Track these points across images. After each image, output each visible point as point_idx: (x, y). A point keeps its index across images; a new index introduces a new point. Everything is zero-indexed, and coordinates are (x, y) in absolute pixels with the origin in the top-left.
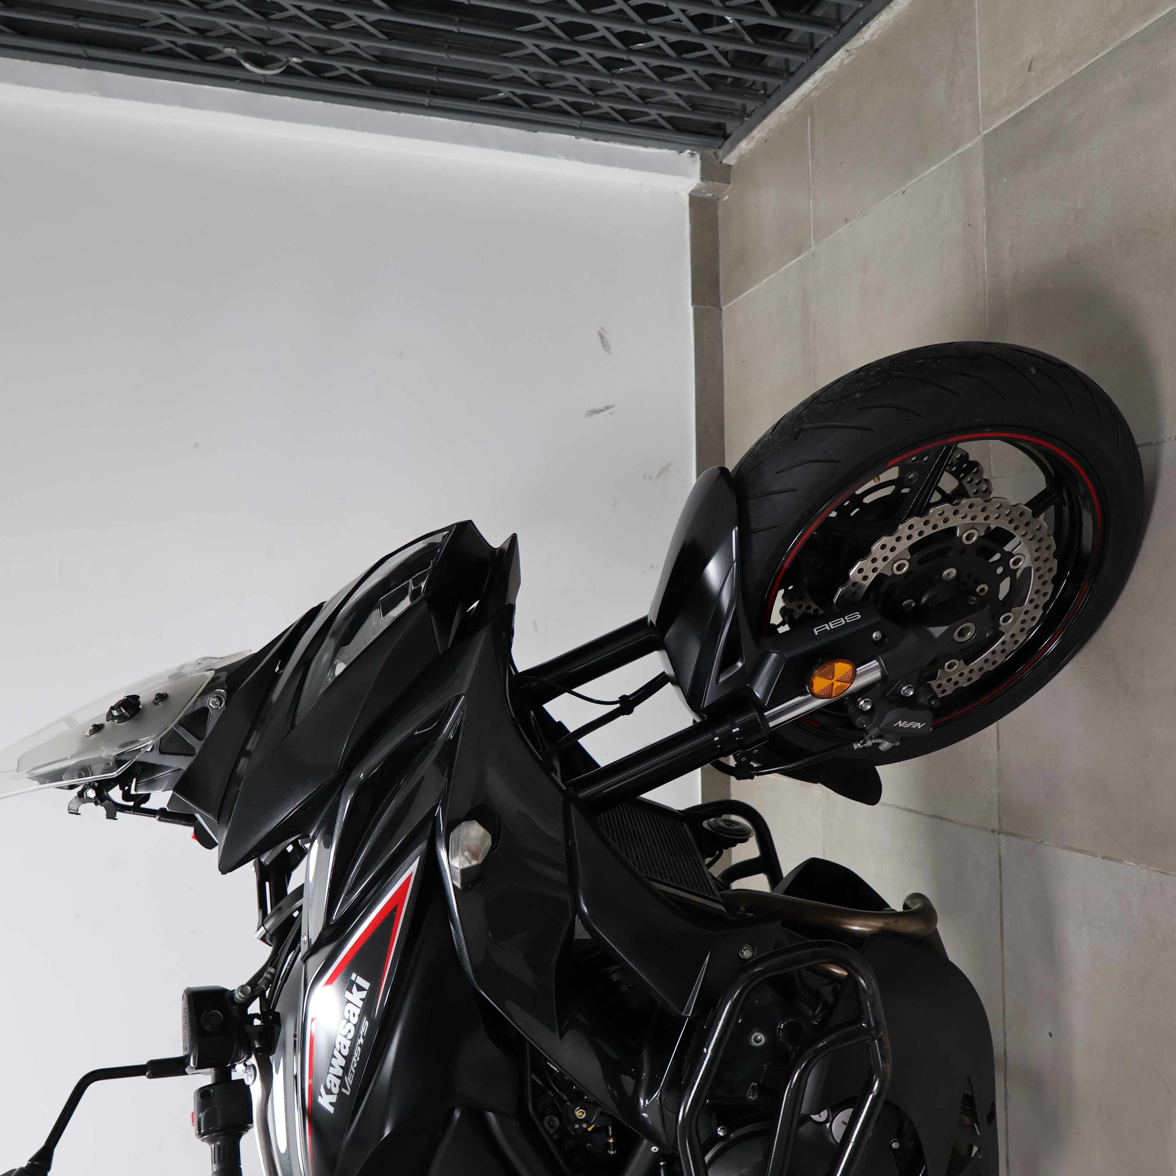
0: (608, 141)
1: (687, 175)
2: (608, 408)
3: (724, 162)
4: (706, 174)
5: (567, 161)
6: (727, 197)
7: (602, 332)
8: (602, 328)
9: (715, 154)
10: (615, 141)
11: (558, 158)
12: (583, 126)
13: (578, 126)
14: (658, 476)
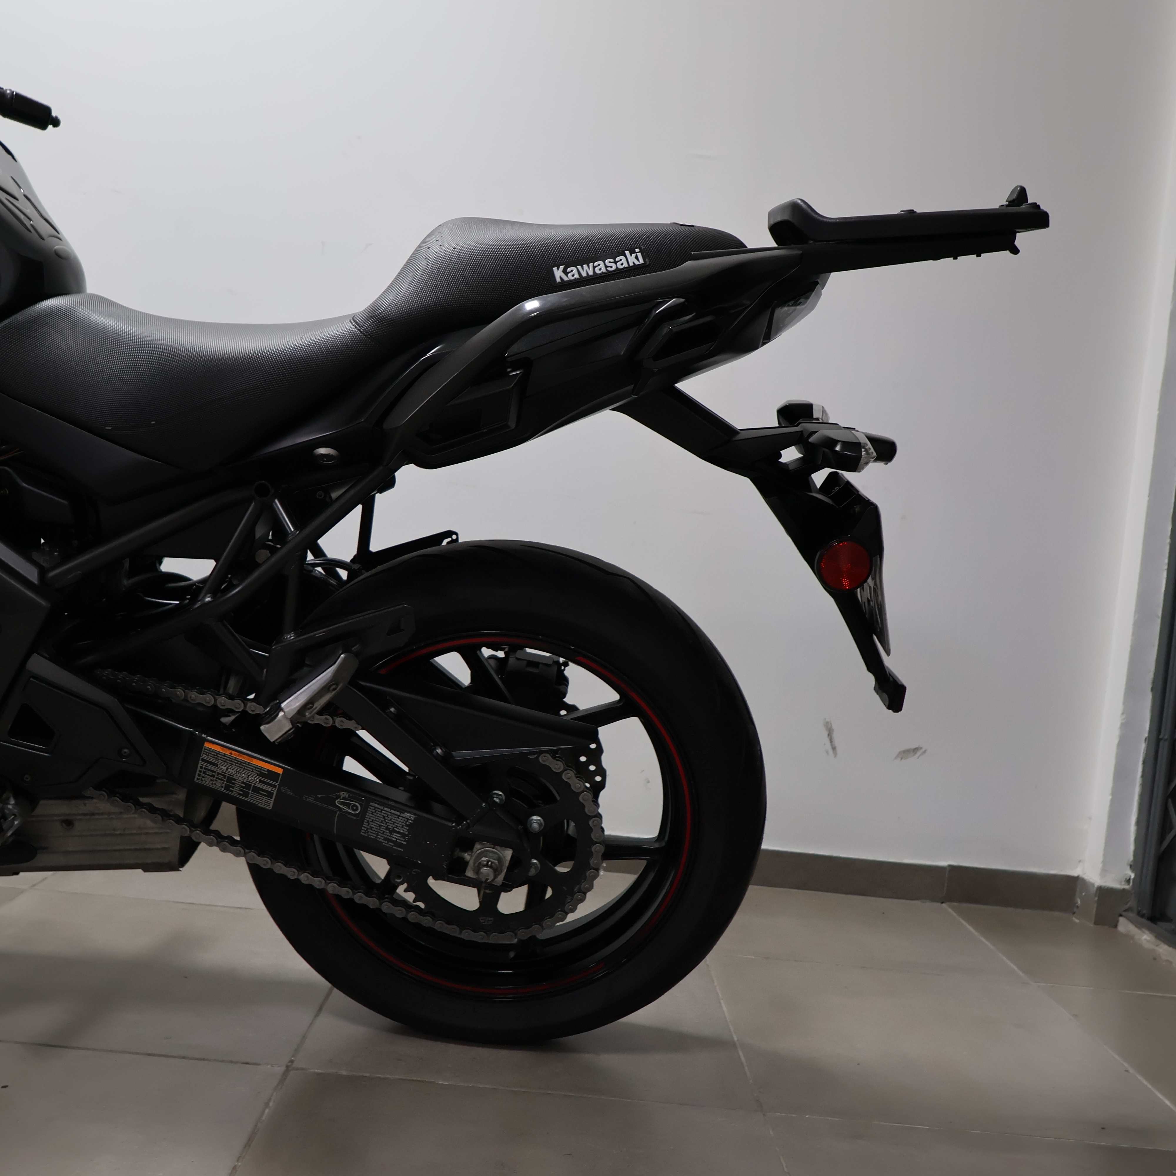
0: (1142, 776)
1: (1104, 871)
2: (834, 748)
3: (1122, 920)
4: (1104, 893)
5: (1118, 724)
6: (1077, 921)
7: (921, 751)
8: (925, 752)
9: (1131, 908)
10: (1143, 785)
11: (1123, 714)
12: (1161, 743)
13: (1161, 737)
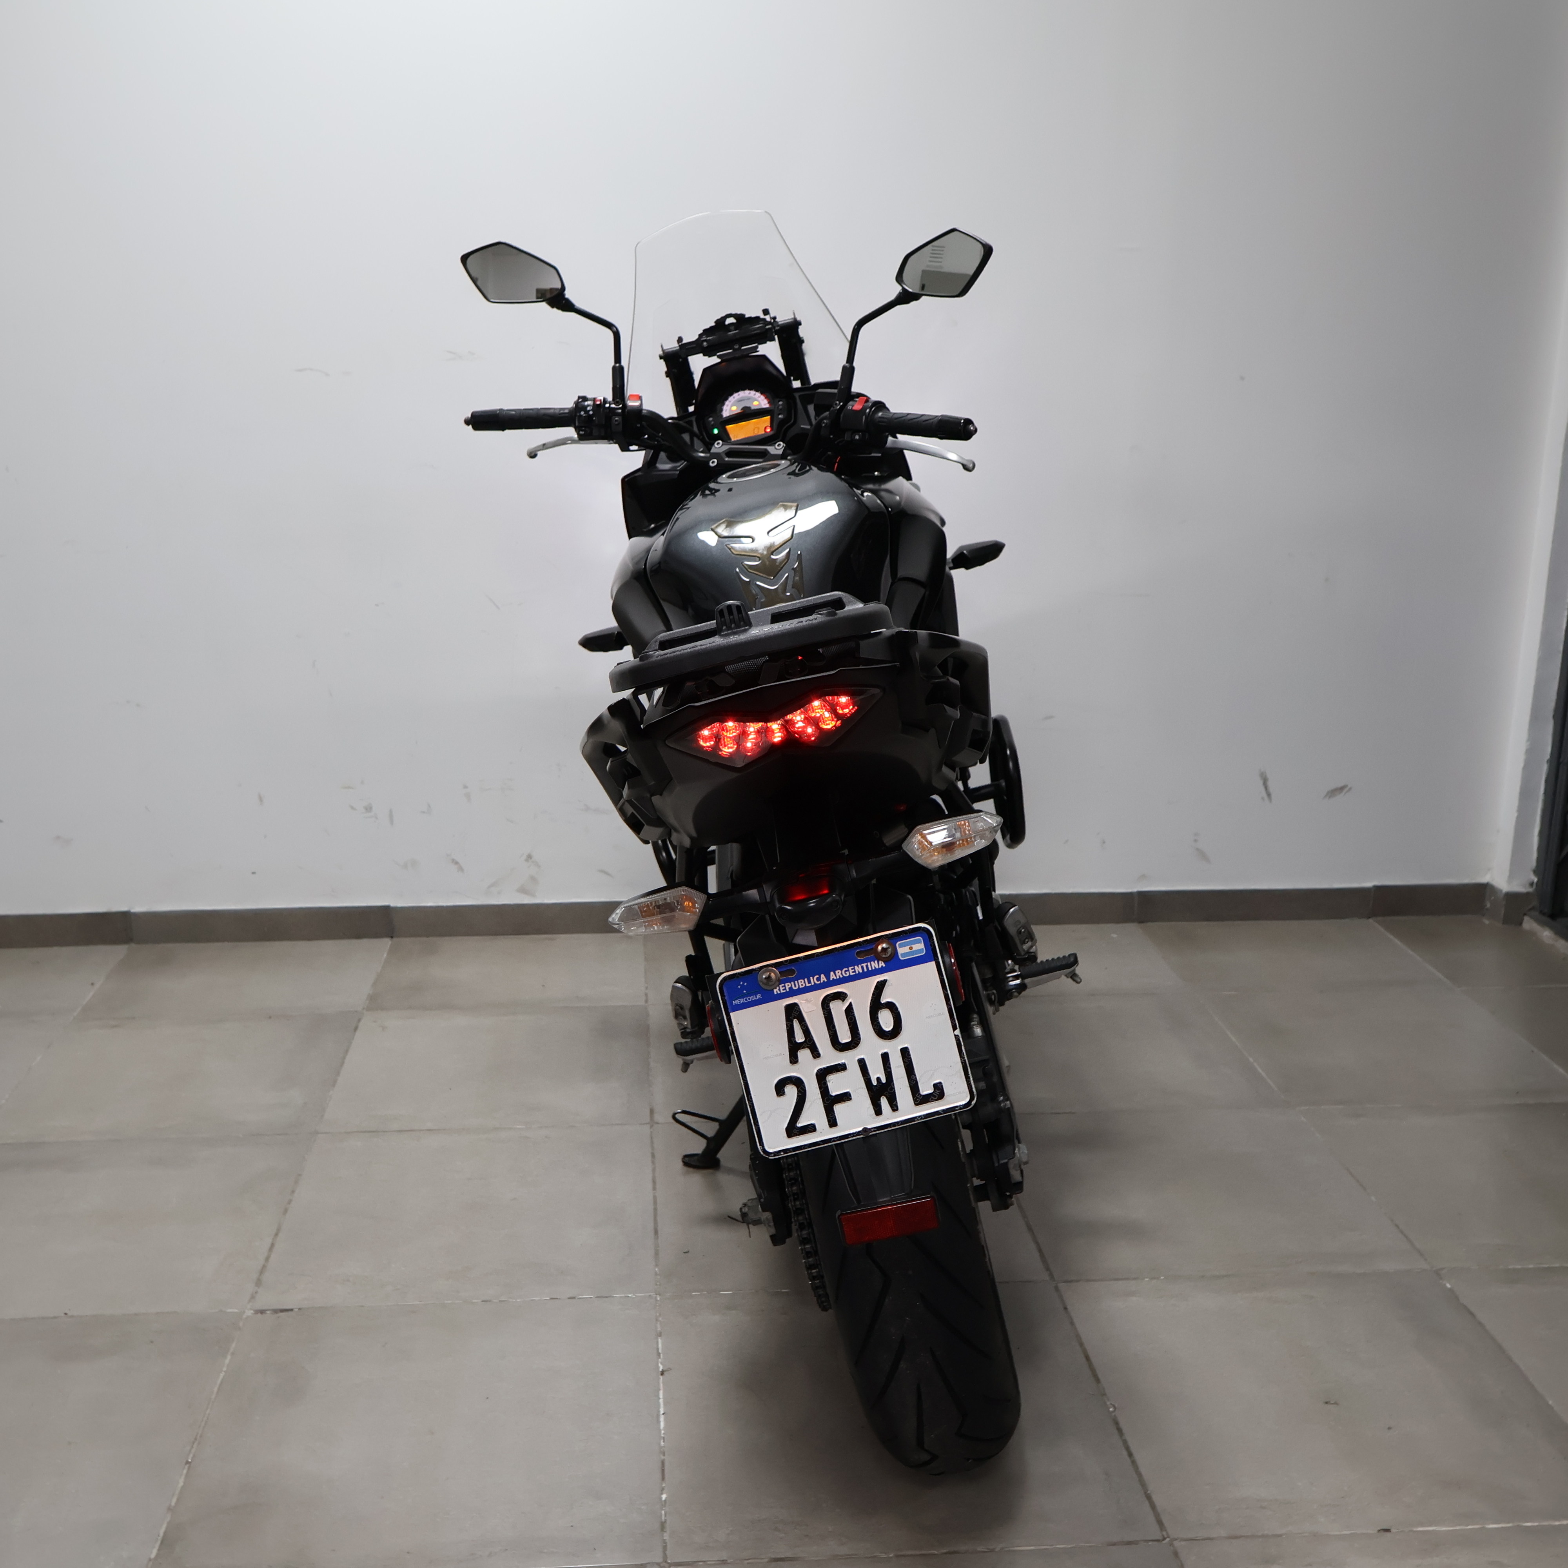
0: (1545, 793)
1: (1510, 879)
2: (1269, 795)
3: (1526, 918)
4: (1512, 898)
5: (1523, 748)
6: (1487, 921)
7: (1347, 789)
8: (1350, 789)
9: (1533, 908)
10: (1545, 802)
11: (1528, 740)
14: (1198, 849)
